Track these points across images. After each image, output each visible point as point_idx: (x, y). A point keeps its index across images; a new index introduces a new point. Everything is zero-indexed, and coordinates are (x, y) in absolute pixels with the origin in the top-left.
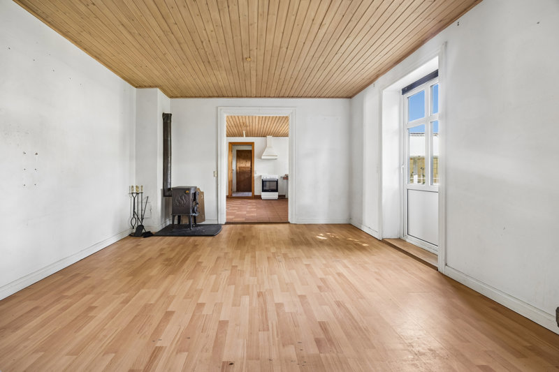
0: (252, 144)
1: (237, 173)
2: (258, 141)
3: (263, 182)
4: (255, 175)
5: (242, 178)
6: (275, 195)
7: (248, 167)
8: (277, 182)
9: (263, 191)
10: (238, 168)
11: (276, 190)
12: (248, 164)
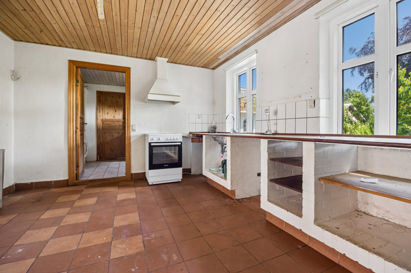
0: (126, 71)
1: (98, 130)
2: (138, 67)
3: (151, 147)
4: (132, 134)
5: (108, 138)
6: (175, 175)
7: (118, 121)
8: (180, 147)
9: (152, 166)
10: (100, 122)
11: (178, 164)
12: (119, 116)
